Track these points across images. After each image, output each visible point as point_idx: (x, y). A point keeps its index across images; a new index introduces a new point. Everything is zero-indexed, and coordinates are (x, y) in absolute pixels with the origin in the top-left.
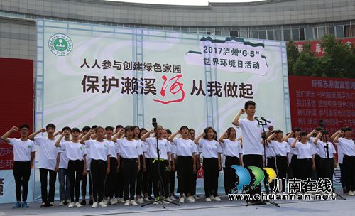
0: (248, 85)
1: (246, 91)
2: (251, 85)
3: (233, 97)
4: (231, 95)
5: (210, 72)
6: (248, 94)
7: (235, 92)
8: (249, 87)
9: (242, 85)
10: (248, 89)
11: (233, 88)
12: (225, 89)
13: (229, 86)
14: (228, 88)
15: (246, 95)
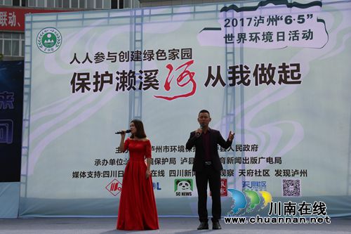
0: (292, 65)
1: (289, 74)
2: (298, 65)
3: (268, 83)
4: (265, 81)
5: (233, 53)
6: (293, 78)
7: (271, 77)
8: (295, 68)
9: (284, 66)
10: (293, 72)
11: (268, 72)
12: (255, 74)
13: (263, 68)
14: (260, 72)
15: (289, 80)
